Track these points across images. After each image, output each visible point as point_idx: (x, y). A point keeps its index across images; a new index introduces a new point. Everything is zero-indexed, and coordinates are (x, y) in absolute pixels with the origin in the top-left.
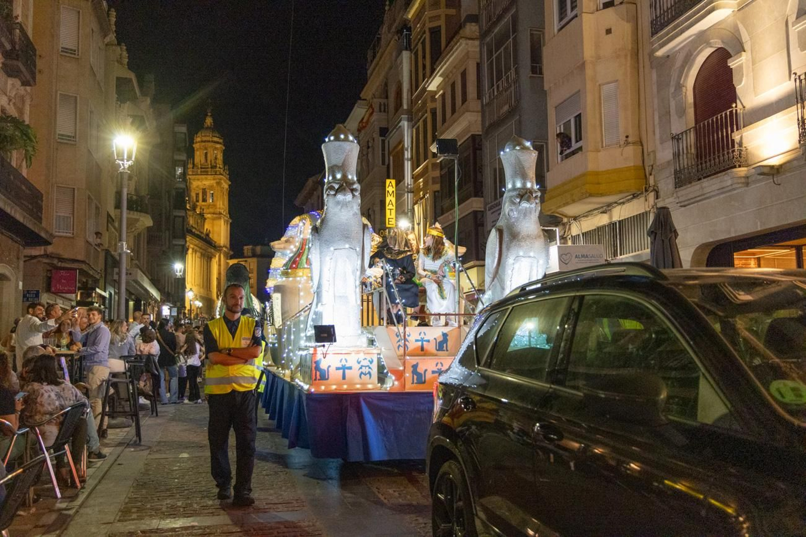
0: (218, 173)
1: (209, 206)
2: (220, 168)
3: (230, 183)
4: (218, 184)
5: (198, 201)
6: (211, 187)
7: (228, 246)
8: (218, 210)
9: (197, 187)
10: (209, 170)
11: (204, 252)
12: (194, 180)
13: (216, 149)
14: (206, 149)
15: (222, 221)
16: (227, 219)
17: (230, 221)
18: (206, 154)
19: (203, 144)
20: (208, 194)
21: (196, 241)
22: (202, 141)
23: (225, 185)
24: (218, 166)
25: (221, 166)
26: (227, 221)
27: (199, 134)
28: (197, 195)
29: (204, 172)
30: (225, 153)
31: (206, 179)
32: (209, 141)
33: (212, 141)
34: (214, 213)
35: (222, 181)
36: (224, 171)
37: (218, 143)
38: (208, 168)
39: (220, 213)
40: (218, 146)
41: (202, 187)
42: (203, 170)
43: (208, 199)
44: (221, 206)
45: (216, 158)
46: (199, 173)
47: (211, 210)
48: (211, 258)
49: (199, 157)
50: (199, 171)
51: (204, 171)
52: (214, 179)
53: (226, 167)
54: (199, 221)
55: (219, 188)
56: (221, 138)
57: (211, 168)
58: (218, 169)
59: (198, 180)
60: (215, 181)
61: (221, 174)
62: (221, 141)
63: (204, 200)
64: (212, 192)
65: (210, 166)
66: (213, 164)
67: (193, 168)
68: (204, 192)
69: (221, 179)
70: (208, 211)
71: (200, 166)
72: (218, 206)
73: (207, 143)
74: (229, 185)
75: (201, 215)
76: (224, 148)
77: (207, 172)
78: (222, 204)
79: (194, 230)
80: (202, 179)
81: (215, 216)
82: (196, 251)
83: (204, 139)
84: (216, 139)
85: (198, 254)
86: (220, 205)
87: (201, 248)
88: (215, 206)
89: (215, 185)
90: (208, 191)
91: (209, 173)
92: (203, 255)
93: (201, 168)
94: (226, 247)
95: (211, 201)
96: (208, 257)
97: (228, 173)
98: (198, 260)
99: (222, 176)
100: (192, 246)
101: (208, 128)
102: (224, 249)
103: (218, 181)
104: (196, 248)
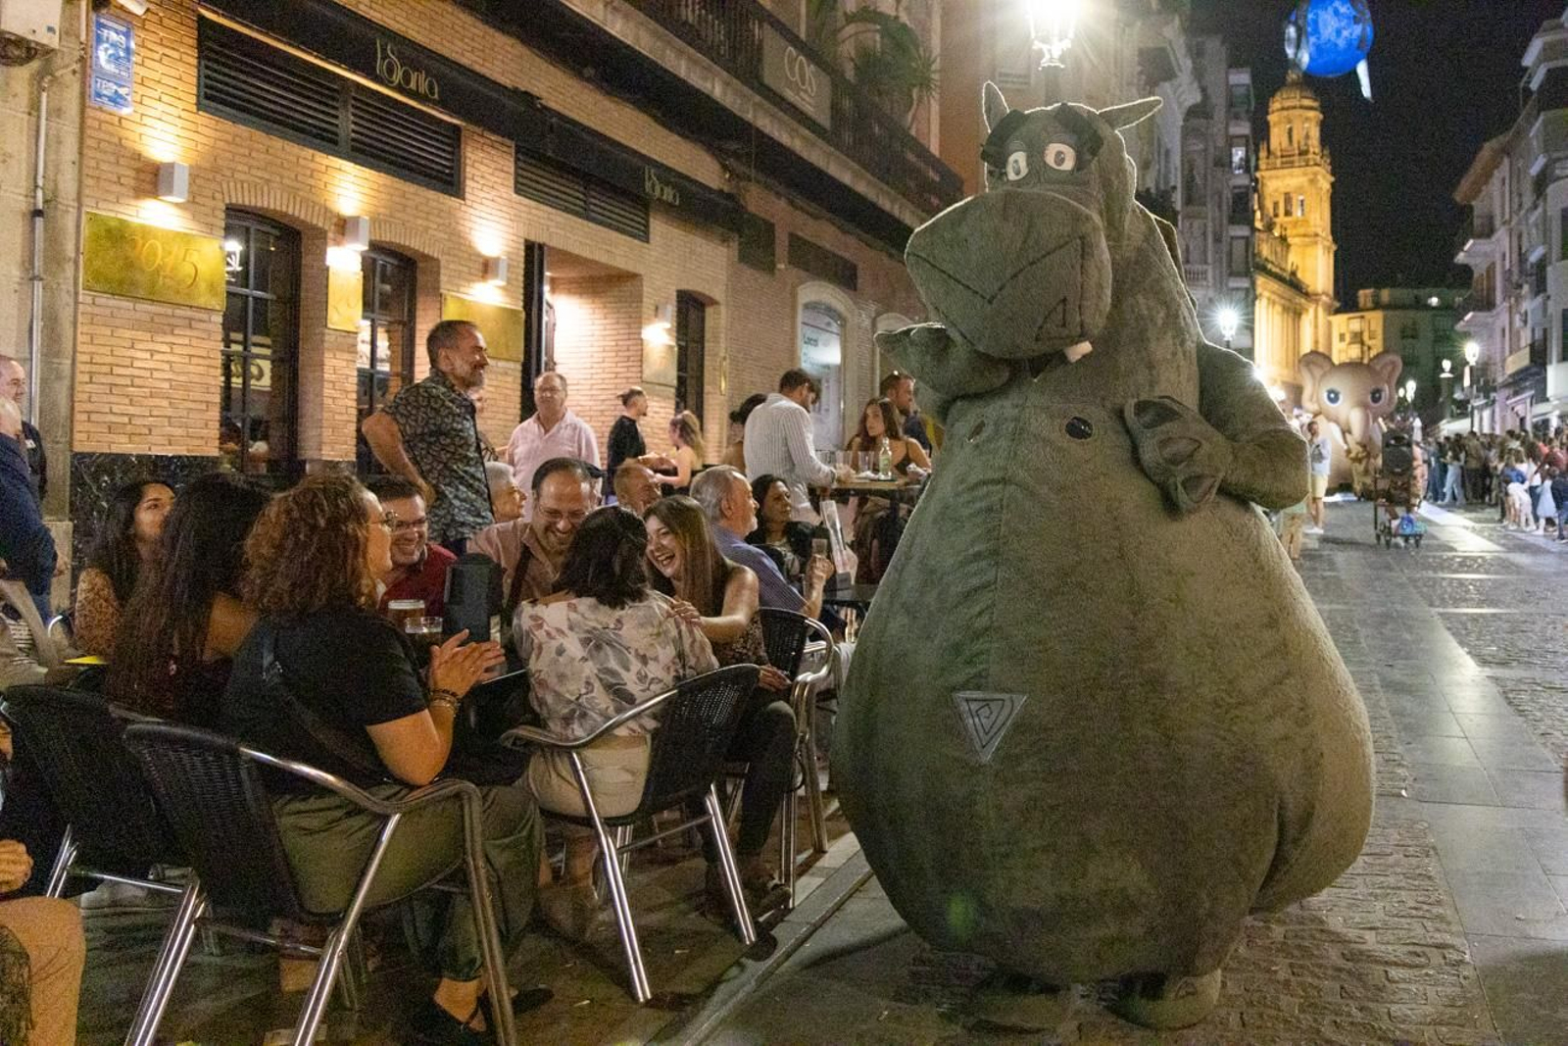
0: (1311, 163)
1: (1295, 224)
2: (1314, 153)
3: (1333, 179)
4: (1313, 181)
5: (1276, 215)
6: (1300, 190)
7: (1331, 292)
9: (1276, 190)
10: (1296, 158)
11: (1287, 304)
12: (1271, 177)
13: (1307, 119)
14: (1290, 121)
15: (1320, 247)
16: (1328, 244)
17: (1334, 247)
18: (1290, 131)
19: (1285, 113)
20: (1294, 202)
21: (1275, 285)
22: (1283, 109)
23: (1325, 182)
24: (1311, 149)
25: (1317, 150)
26: (1329, 248)
27: (1278, 97)
28: (1276, 204)
29: (1286, 162)
30: (1324, 126)
31: (1292, 176)
32: (1294, 108)
33: (1302, 107)
34: (1305, 236)
35: (1319, 177)
36: (1322, 158)
37: (1311, 108)
38: (1293, 155)
39: (1317, 235)
40: (1311, 114)
41: (1283, 190)
42: (1284, 159)
43: (1294, 209)
44: (1318, 222)
45: (1307, 137)
46: (1278, 165)
47: (1302, 231)
48: (1300, 315)
49: (1277, 138)
50: (1279, 161)
51: (1287, 160)
52: (1305, 174)
53: (1326, 152)
54: (1279, 249)
55: (1314, 188)
56: (1315, 100)
57: (1300, 154)
58: (1311, 156)
59: (1277, 177)
60: (1306, 179)
61: (1316, 164)
62: (1316, 104)
63: (1288, 213)
64: (1301, 198)
65: (1297, 152)
66: (1303, 148)
67: (1268, 158)
68: (1288, 199)
69: (1315, 174)
70: (1295, 232)
71: (1279, 153)
72: (1312, 223)
73: (1291, 112)
74: (1333, 185)
75: (1283, 239)
76: (1321, 116)
77: (1292, 162)
78: (1318, 216)
79: (1269, 266)
80: (1284, 176)
81: (1307, 239)
82: (1274, 303)
83: (1287, 104)
84: (1307, 102)
85: (1278, 308)
86: (1315, 219)
87: (1283, 298)
88: (1306, 222)
89: (1306, 184)
90: (1293, 196)
91: (1296, 165)
92: (1286, 309)
93: (1282, 157)
94: (1327, 295)
95: (1299, 213)
96: (1295, 313)
97: (1328, 161)
98: (1278, 319)
99: (1317, 168)
100: (1266, 294)
101: (1295, 84)
102: (1324, 298)
103: (1311, 176)
104: (1274, 297)
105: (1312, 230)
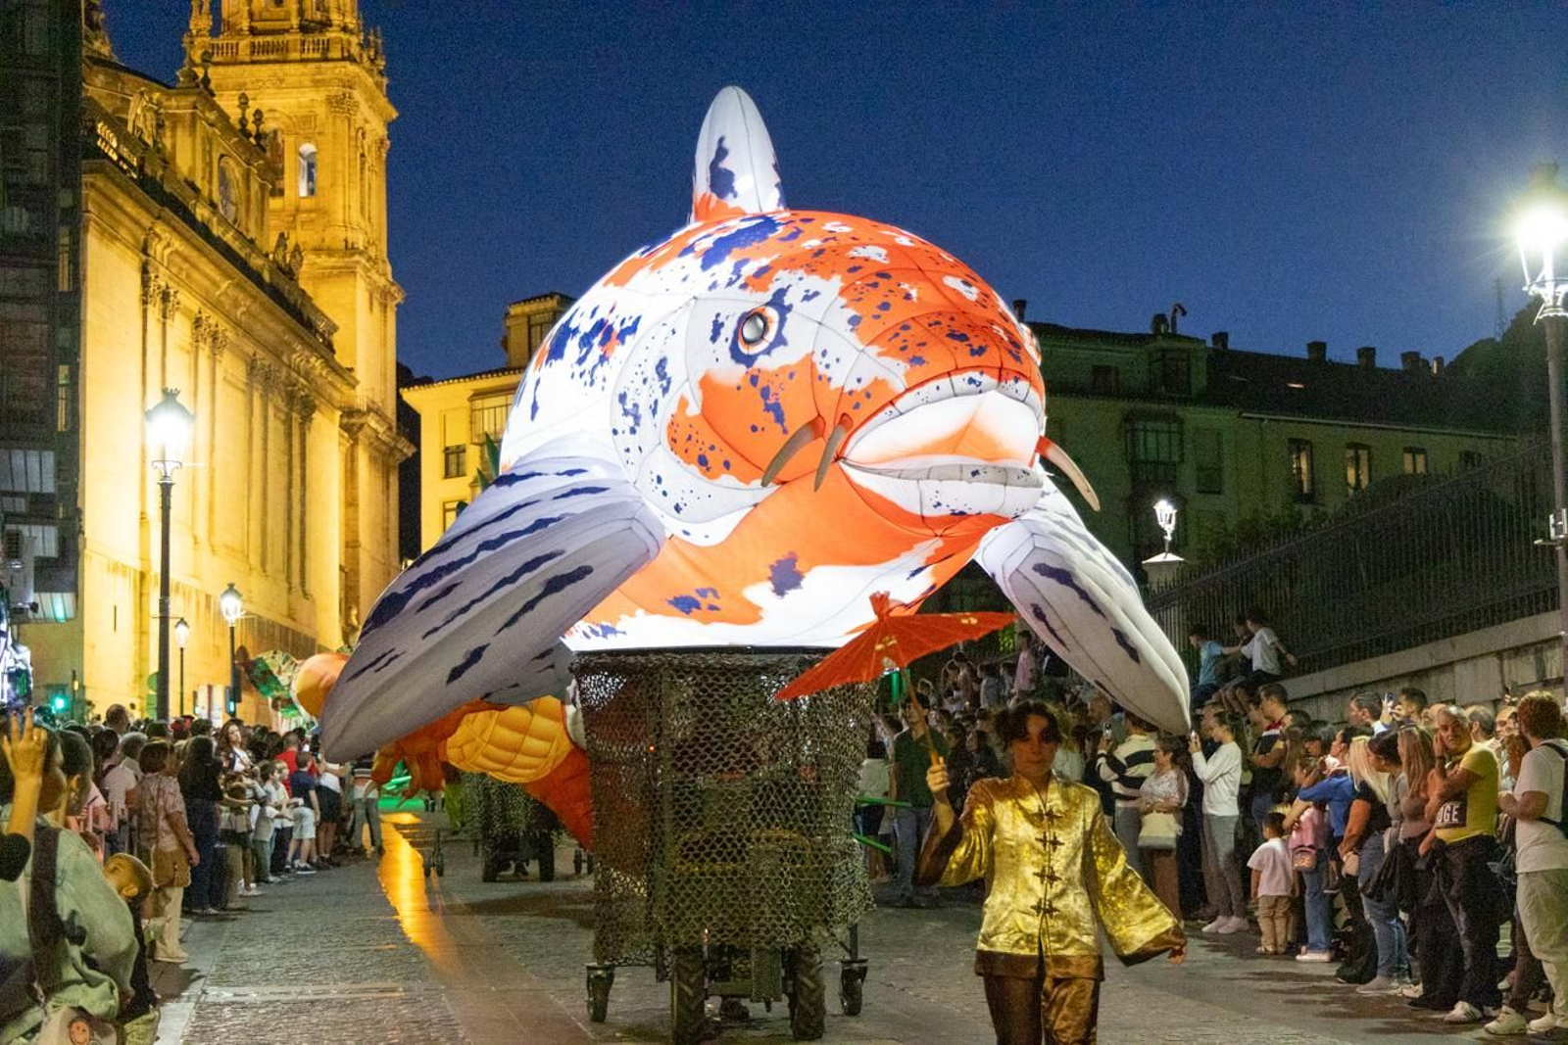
0: (335, 53)
1: (293, 216)
2: (345, 29)
3: (395, 115)
4: (340, 104)
6: (305, 124)
8: (341, 234)
10: (294, 38)
12: (222, 88)
15: (360, 283)
16: (382, 282)
20: (289, 158)
23: (373, 117)
24: (335, 17)
25: (351, 21)
26: (385, 294)
29: (266, 49)
31: (281, 84)
35: (357, 95)
36: (364, 45)
38: (287, 31)
39: (350, 249)
42: (260, 40)
43: (287, 178)
44: (355, 218)
46: (244, 53)
48: (308, 409)
50: (244, 44)
51: (269, 46)
52: (317, 84)
53: (377, 35)
55: (342, 126)
57: (304, 29)
58: (332, 34)
60: (320, 95)
61: (351, 59)
64: (308, 148)
65: (295, 22)
66: (313, 14)
67: (215, 32)
69: (350, 85)
71: (245, 24)
72: (339, 217)
74: (391, 126)
77: (284, 48)
80: (261, 87)
81: (324, 258)
86: (347, 207)
88: (322, 212)
89: (321, 110)
90: (288, 142)
91: (295, 55)
93: (253, 31)
95: (303, 192)
97: (381, 63)
99: (351, 68)
102: (372, 419)
103: (336, 90)
105: (337, 236)
